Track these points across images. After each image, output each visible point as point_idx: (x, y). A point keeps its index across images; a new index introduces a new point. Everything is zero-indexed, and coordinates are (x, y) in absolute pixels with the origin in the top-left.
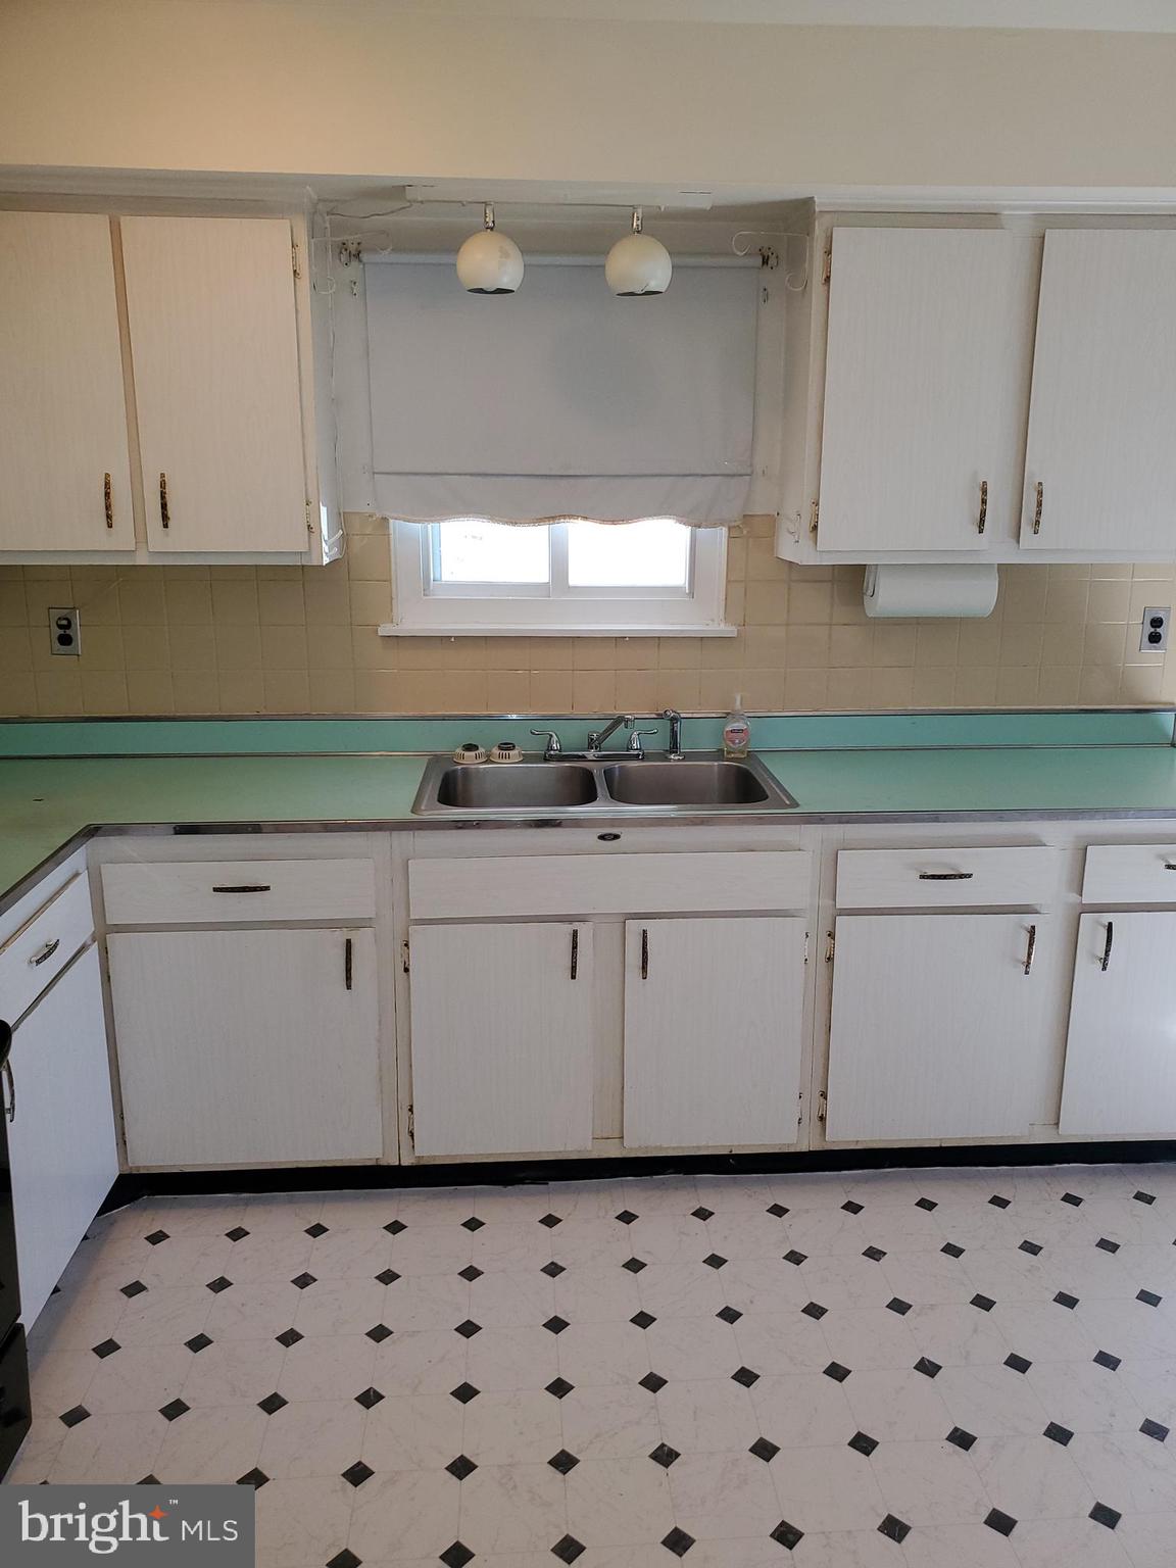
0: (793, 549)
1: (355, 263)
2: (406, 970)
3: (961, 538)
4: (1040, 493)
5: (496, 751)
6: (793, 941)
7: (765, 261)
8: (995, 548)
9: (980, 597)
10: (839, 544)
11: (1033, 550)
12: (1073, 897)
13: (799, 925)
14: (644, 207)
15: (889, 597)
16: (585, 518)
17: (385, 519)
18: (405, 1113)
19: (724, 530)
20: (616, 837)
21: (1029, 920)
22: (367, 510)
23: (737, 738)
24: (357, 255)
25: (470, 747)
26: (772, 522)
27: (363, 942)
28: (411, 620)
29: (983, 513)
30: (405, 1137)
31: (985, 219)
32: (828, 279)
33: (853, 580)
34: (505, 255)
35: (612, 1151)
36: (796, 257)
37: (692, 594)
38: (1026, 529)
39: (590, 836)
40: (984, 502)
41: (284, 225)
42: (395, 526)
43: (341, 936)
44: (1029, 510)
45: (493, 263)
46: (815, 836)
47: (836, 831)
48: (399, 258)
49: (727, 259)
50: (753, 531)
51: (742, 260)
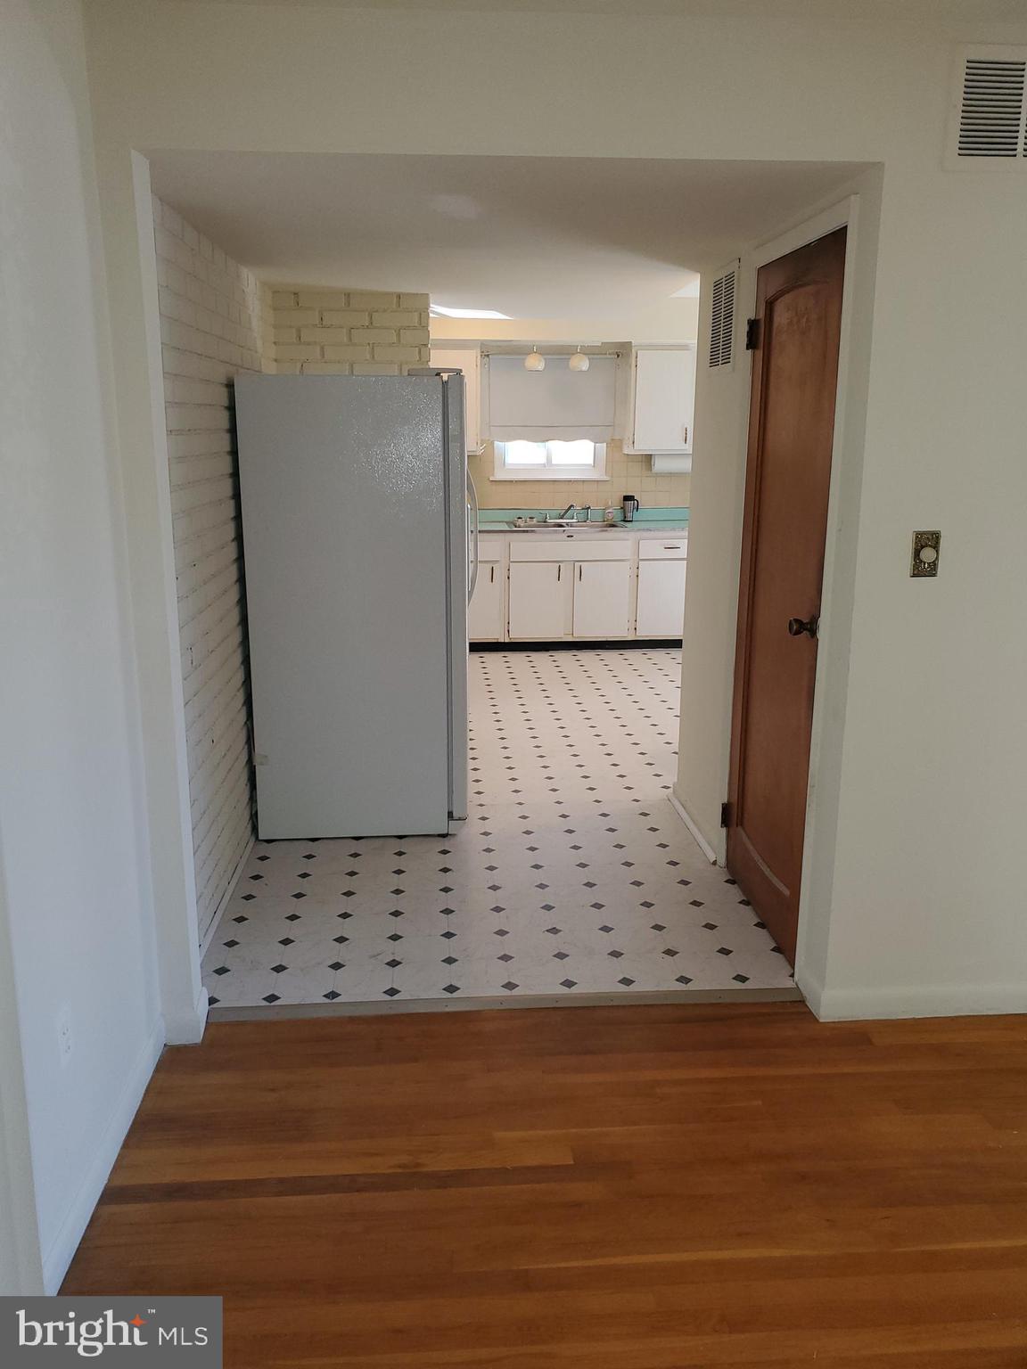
0: (628, 450)
1: (486, 358)
2: (509, 578)
3: (680, 444)
5: (529, 519)
6: (627, 569)
7: (618, 356)
9: (687, 465)
10: (643, 446)
13: (629, 564)
14: (580, 345)
15: (659, 465)
17: (492, 443)
18: (507, 624)
19: (605, 444)
20: (573, 536)
22: (487, 438)
23: (610, 515)
24: (488, 356)
25: (520, 518)
26: (621, 441)
27: (496, 567)
28: (499, 476)
29: (686, 437)
30: (506, 632)
31: (685, 347)
32: (636, 366)
33: (648, 459)
34: (540, 360)
35: (570, 639)
36: (629, 355)
37: (595, 466)
39: (565, 535)
40: (686, 434)
41: (476, 352)
42: (496, 443)
43: (490, 566)
45: (535, 363)
46: (632, 536)
47: (639, 534)
48: (500, 356)
49: (605, 356)
50: (615, 444)
51: (609, 357)
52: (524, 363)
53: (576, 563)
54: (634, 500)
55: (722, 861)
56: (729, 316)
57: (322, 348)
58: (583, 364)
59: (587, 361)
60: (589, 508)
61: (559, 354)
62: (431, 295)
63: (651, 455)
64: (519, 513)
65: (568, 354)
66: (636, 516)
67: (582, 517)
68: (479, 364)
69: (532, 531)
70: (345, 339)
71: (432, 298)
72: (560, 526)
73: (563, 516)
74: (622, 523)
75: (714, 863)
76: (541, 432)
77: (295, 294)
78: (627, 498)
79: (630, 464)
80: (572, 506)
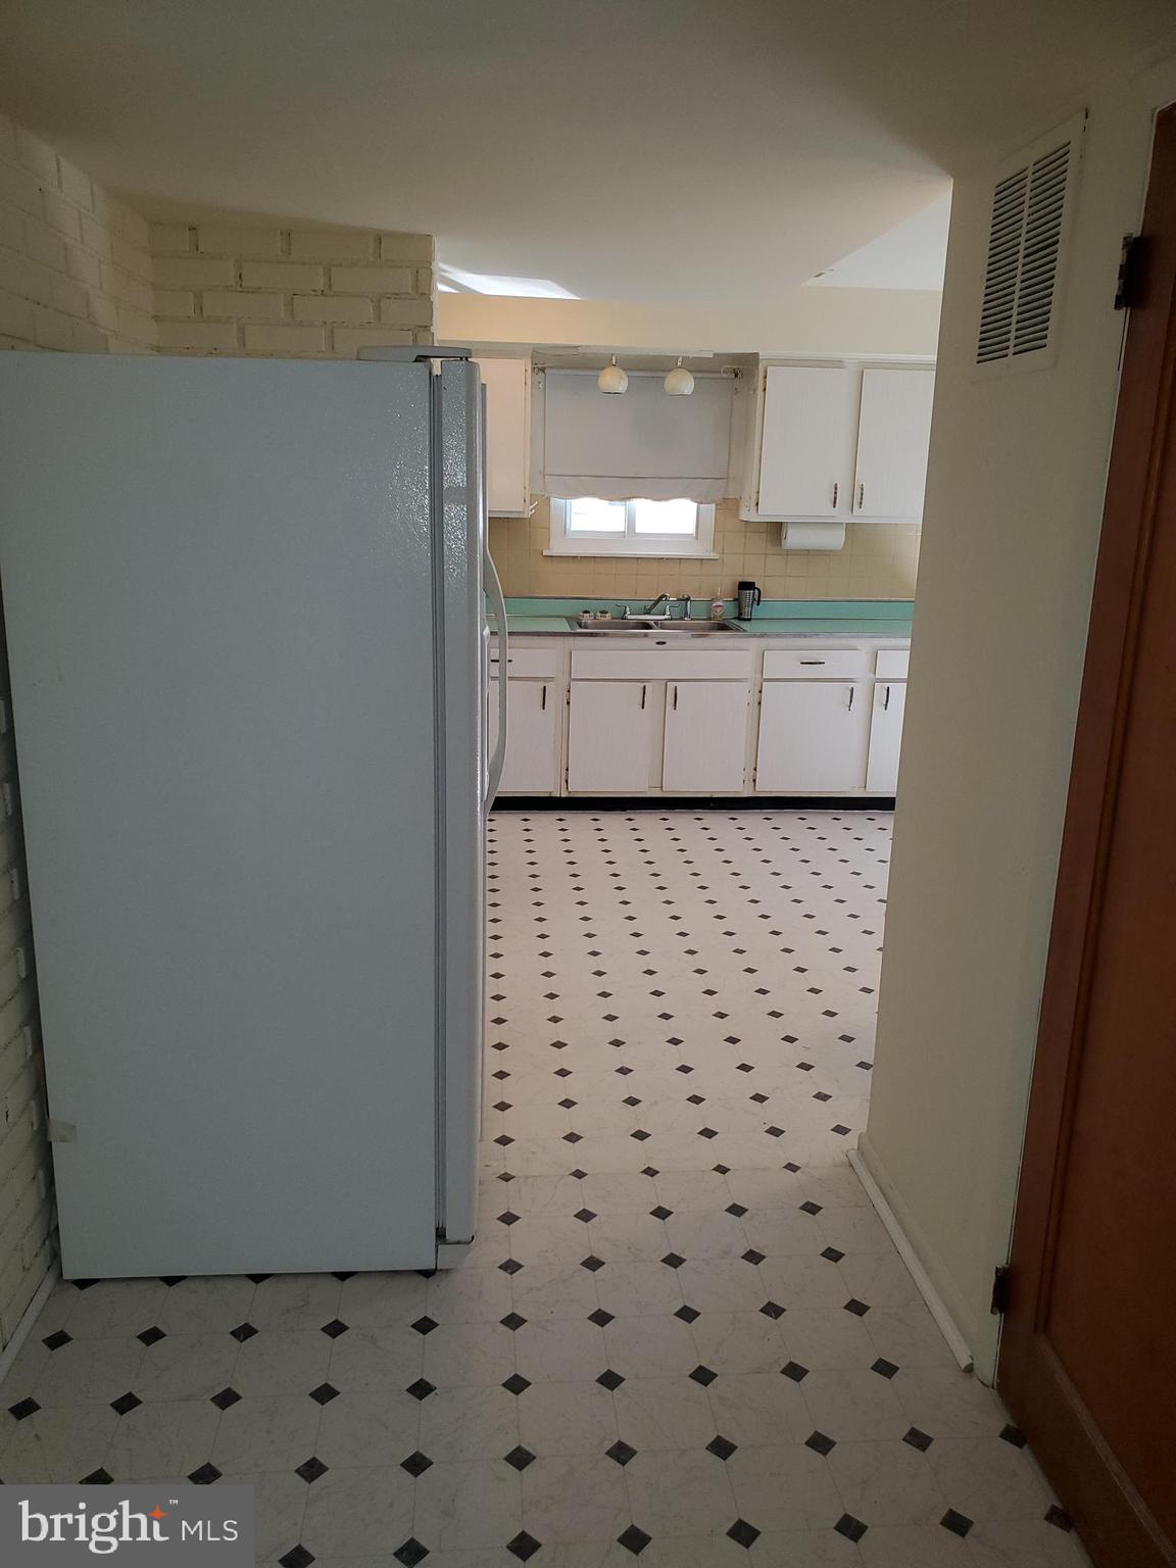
0: (747, 514)
1: (541, 374)
2: (568, 703)
3: (824, 510)
4: (862, 489)
5: (599, 614)
6: (743, 693)
7: (736, 375)
8: (842, 515)
9: (836, 540)
10: (769, 511)
11: (860, 516)
12: (872, 675)
13: (746, 686)
14: (683, 357)
15: (794, 539)
16: (646, 498)
17: (548, 499)
18: (564, 772)
19: (714, 505)
20: (664, 643)
21: (851, 685)
22: (539, 493)
23: (719, 610)
24: (543, 370)
25: (586, 612)
26: (737, 501)
27: (550, 687)
28: (557, 548)
29: (835, 498)
30: (564, 783)
31: (838, 364)
32: (765, 390)
33: (776, 530)
34: (621, 378)
35: (657, 794)
36: (751, 375)
37: (697, 538)
38: (856, 506)
39: (652, 643)
40: (836, 493)
41: (522, 362)
42: (554, 501)
43: (541, 685)
44: (858, 498)
45: (614, 381)
46: (754, 644)
47: (764, 642)
48: (562, 372)
49: (718, 375)
50: (728, 506)
51: (725, 376)
52: (597, 380)
53: (671, 685)
54: (754, 588)
55: (988, 1368)
56: (1045, 246)
57: (242, 331)
58: (683, 383)
59: (692, 380)
60: (688, 599)
61: (649, 369)
62: (435, 239)
63: (780, 525)
64: (585, 605)
65: (664, 371)
66: (757, 612)
67: (677, 612)
68: (529, 383)
69: (605, 635)
70: (282, 315)
71: (439, 246)
72: (647, 626)
73: (651, 609)
74: (736, 622)
75: (969, 1369)
76: (620, 486)
77: (192, 228)
78: (746, 586)
79: (748, 534)
80: (663, 596)
